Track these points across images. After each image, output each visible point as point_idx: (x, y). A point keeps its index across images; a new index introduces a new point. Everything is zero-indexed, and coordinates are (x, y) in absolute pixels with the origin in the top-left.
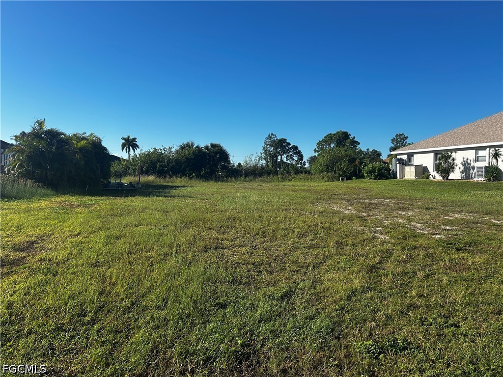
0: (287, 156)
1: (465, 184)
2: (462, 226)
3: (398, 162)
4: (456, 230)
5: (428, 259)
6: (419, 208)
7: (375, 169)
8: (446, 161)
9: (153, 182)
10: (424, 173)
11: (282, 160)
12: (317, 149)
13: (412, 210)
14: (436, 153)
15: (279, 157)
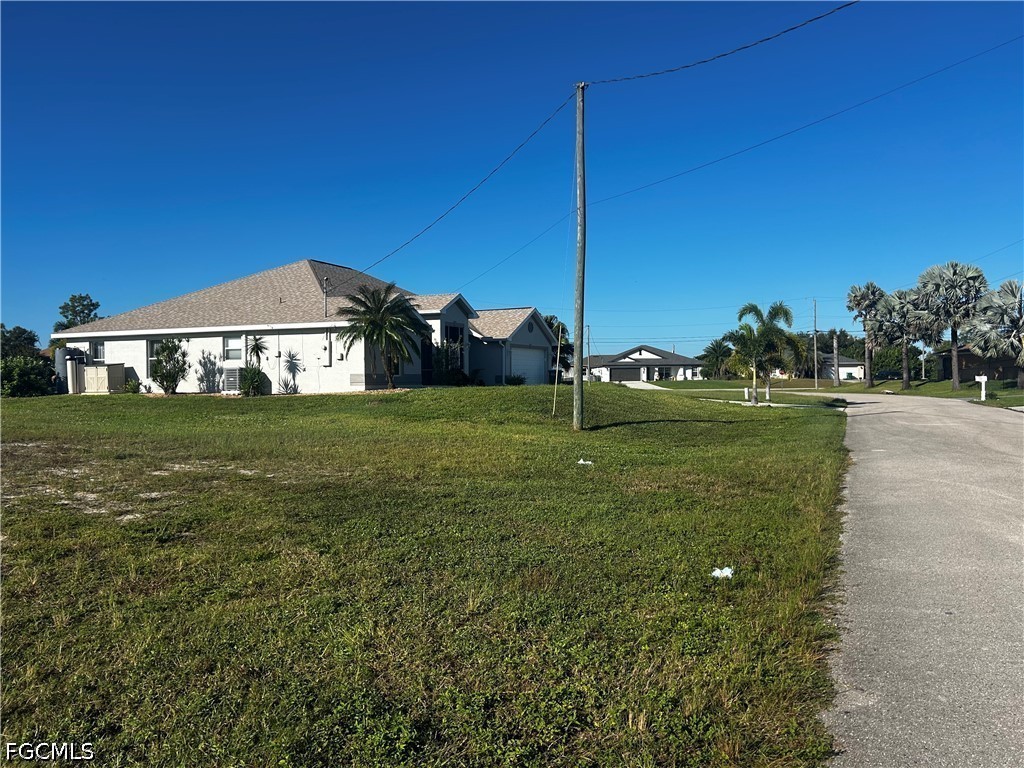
1: (206, 403)
2: (183, 488)
3: (68, 357)
4: (169, 498)
5: (91, 575)
6: (101, 457)
7: (11, 372)
8: (170, 357)
10: (127, 381)
13: (86, 463)
14: (151, 340)
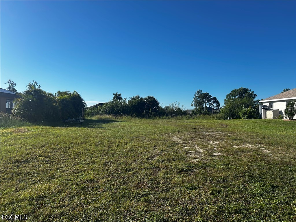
0: (209, 104)
3: (262, 108)
7: (247, 112)
9: (109, 118)
10: (279, 115)
11: (206, 106)
12: (226, 99)
14: (287, 101)
15: (204, 104)
